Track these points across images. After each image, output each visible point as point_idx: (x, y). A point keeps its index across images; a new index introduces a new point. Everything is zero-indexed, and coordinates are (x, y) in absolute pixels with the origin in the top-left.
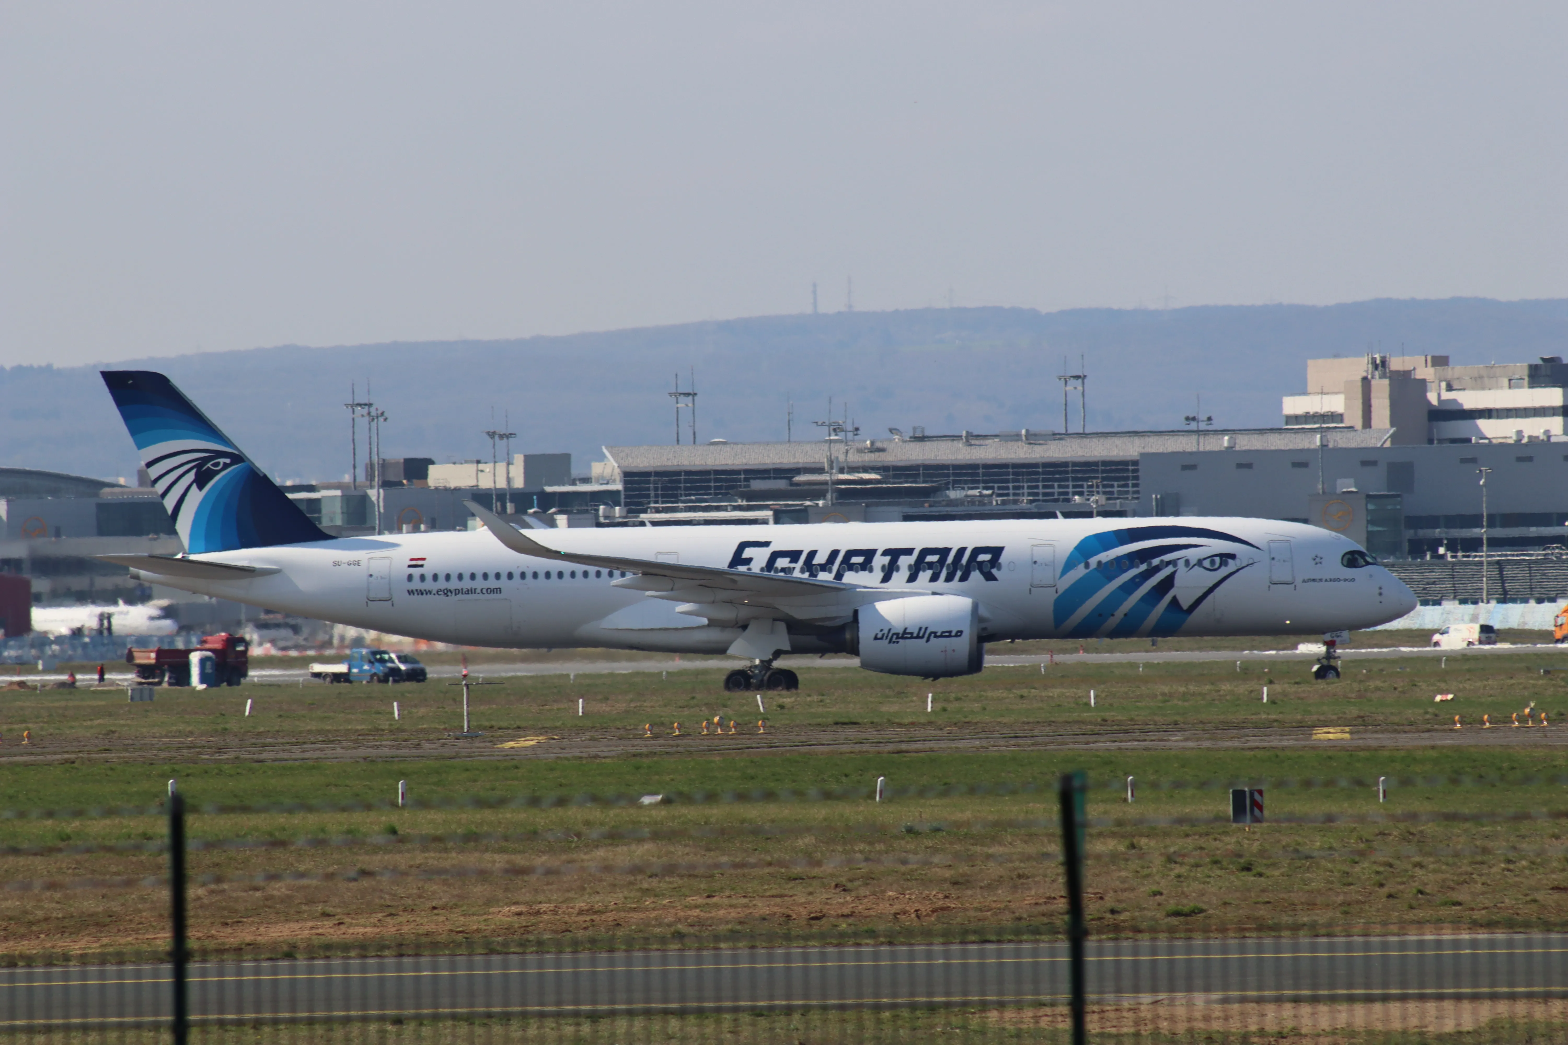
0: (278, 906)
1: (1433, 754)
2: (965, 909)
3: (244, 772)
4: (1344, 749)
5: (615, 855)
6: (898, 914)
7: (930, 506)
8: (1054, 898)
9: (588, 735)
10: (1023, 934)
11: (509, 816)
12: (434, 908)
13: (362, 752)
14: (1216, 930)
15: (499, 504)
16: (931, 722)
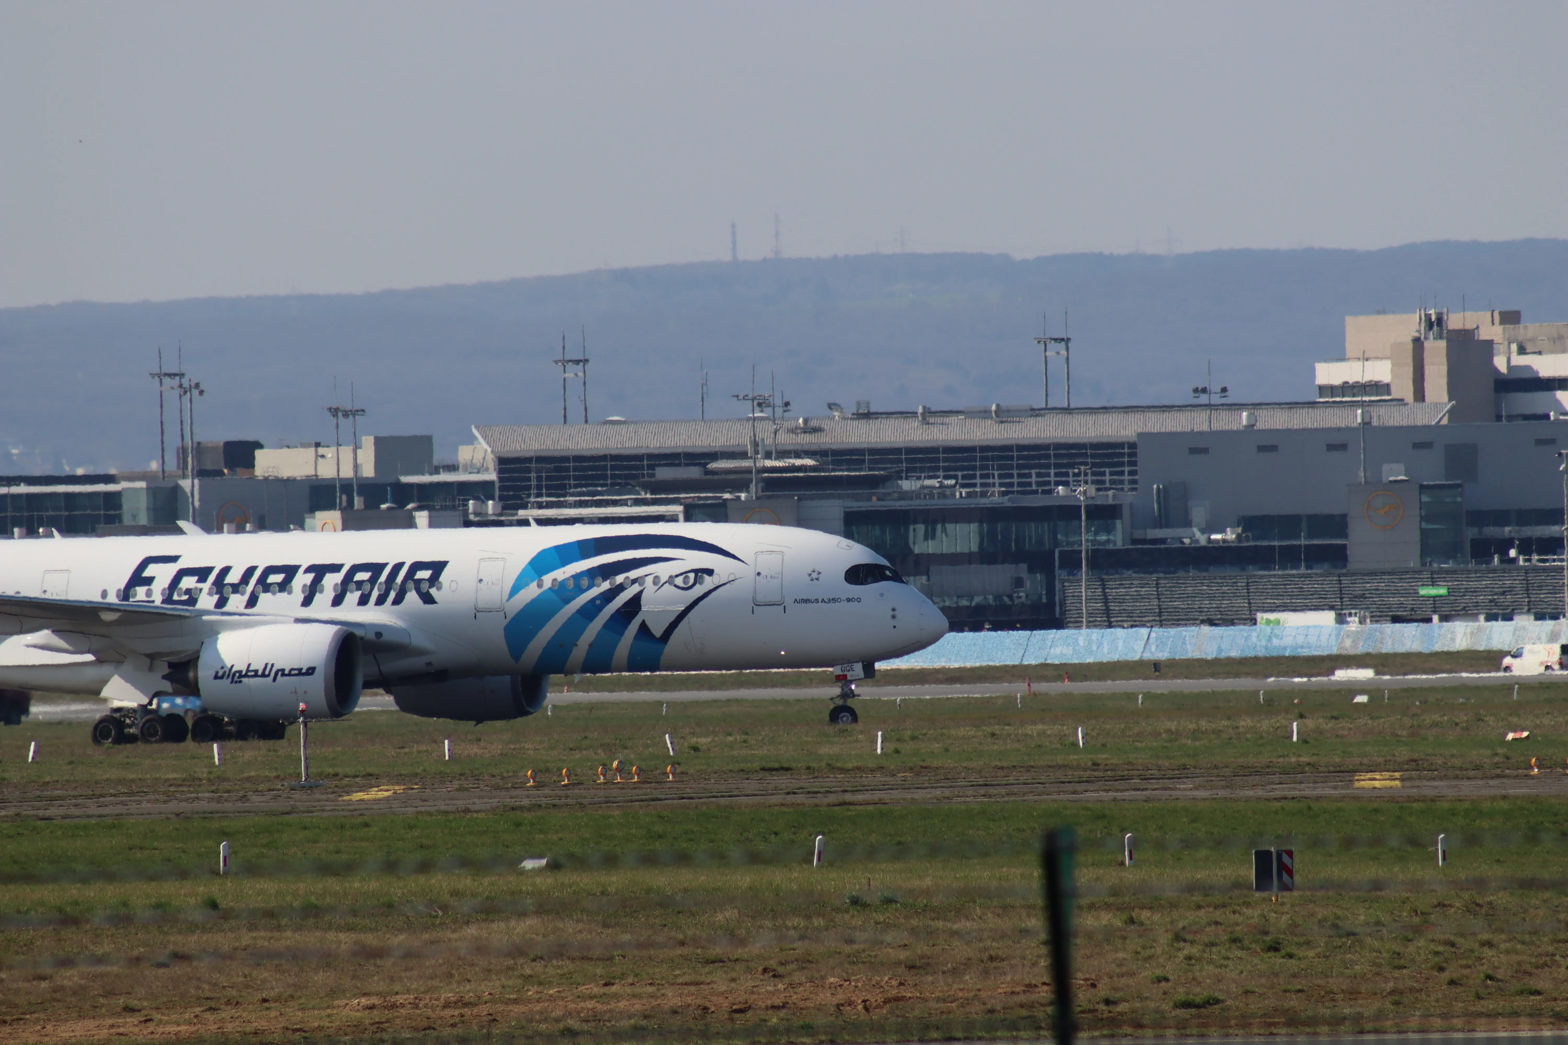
0: (68, 999)
1: (1505, 805)
2: (926, 1000)
3: (26, 832)
4: (1392, 799)
5: (489, 934)
6: (842, 1005)
7: (879, 499)
8: (1035, 986)
9: (456, 784)
10: (997, 1030)
11: (357, 885)
12: (265, 1000)
13: (173, 806)
14: (1237, 1025)
15: (344, 497)
16: (882, 768)
